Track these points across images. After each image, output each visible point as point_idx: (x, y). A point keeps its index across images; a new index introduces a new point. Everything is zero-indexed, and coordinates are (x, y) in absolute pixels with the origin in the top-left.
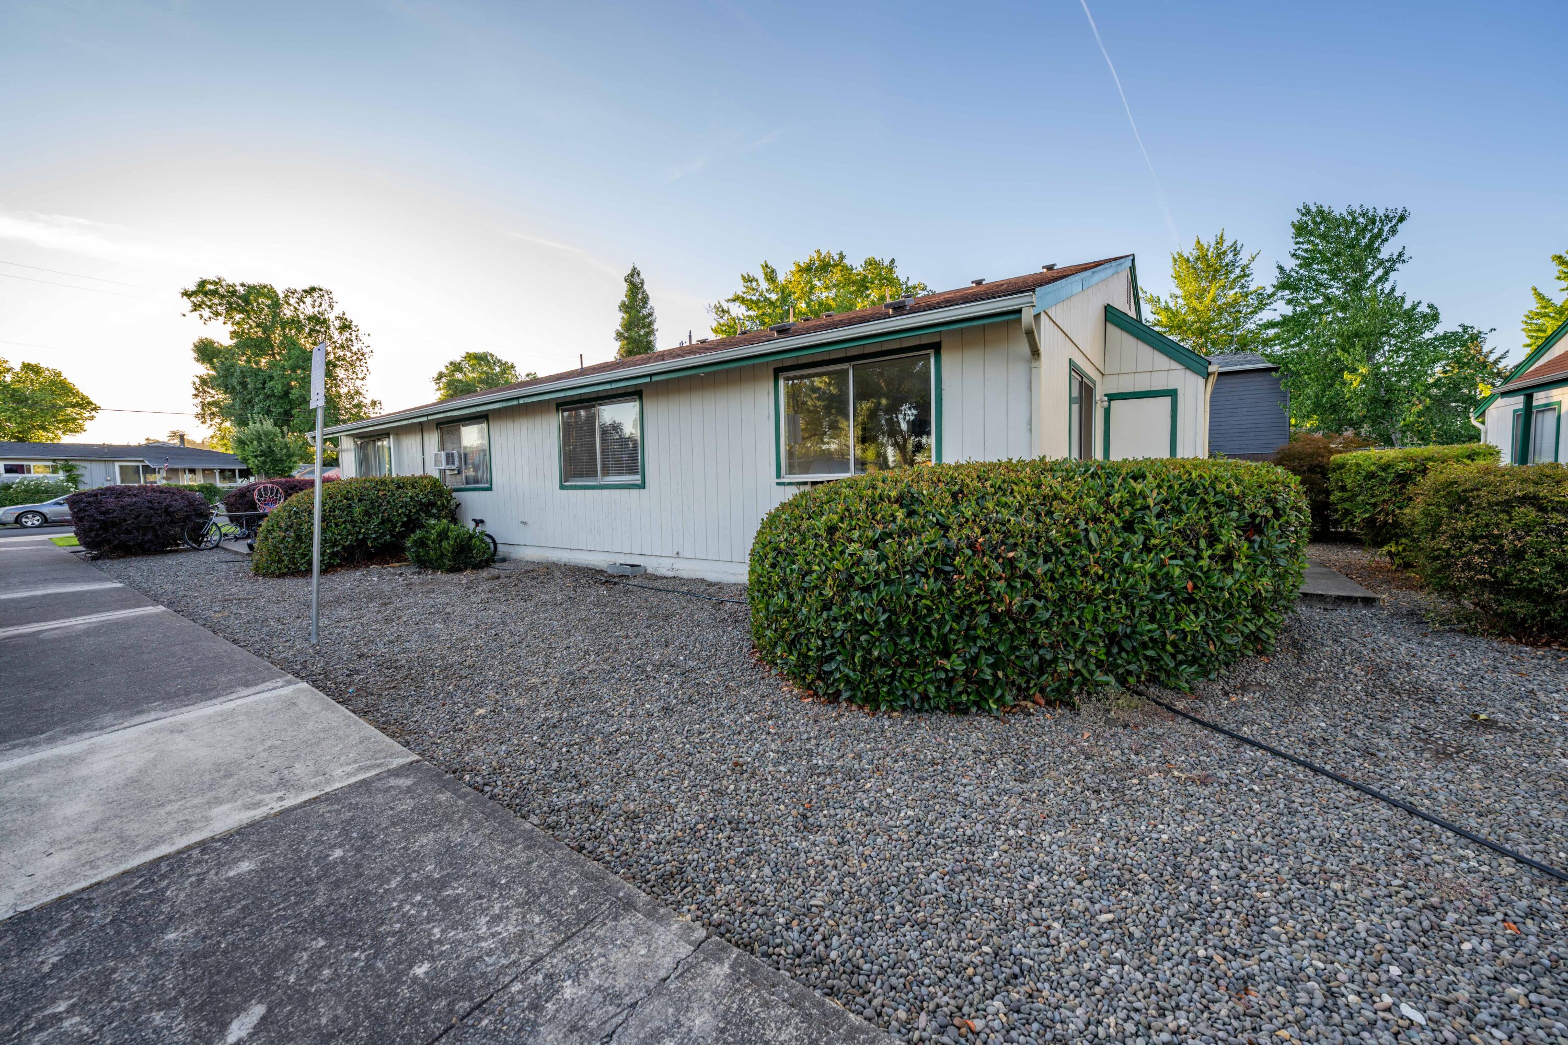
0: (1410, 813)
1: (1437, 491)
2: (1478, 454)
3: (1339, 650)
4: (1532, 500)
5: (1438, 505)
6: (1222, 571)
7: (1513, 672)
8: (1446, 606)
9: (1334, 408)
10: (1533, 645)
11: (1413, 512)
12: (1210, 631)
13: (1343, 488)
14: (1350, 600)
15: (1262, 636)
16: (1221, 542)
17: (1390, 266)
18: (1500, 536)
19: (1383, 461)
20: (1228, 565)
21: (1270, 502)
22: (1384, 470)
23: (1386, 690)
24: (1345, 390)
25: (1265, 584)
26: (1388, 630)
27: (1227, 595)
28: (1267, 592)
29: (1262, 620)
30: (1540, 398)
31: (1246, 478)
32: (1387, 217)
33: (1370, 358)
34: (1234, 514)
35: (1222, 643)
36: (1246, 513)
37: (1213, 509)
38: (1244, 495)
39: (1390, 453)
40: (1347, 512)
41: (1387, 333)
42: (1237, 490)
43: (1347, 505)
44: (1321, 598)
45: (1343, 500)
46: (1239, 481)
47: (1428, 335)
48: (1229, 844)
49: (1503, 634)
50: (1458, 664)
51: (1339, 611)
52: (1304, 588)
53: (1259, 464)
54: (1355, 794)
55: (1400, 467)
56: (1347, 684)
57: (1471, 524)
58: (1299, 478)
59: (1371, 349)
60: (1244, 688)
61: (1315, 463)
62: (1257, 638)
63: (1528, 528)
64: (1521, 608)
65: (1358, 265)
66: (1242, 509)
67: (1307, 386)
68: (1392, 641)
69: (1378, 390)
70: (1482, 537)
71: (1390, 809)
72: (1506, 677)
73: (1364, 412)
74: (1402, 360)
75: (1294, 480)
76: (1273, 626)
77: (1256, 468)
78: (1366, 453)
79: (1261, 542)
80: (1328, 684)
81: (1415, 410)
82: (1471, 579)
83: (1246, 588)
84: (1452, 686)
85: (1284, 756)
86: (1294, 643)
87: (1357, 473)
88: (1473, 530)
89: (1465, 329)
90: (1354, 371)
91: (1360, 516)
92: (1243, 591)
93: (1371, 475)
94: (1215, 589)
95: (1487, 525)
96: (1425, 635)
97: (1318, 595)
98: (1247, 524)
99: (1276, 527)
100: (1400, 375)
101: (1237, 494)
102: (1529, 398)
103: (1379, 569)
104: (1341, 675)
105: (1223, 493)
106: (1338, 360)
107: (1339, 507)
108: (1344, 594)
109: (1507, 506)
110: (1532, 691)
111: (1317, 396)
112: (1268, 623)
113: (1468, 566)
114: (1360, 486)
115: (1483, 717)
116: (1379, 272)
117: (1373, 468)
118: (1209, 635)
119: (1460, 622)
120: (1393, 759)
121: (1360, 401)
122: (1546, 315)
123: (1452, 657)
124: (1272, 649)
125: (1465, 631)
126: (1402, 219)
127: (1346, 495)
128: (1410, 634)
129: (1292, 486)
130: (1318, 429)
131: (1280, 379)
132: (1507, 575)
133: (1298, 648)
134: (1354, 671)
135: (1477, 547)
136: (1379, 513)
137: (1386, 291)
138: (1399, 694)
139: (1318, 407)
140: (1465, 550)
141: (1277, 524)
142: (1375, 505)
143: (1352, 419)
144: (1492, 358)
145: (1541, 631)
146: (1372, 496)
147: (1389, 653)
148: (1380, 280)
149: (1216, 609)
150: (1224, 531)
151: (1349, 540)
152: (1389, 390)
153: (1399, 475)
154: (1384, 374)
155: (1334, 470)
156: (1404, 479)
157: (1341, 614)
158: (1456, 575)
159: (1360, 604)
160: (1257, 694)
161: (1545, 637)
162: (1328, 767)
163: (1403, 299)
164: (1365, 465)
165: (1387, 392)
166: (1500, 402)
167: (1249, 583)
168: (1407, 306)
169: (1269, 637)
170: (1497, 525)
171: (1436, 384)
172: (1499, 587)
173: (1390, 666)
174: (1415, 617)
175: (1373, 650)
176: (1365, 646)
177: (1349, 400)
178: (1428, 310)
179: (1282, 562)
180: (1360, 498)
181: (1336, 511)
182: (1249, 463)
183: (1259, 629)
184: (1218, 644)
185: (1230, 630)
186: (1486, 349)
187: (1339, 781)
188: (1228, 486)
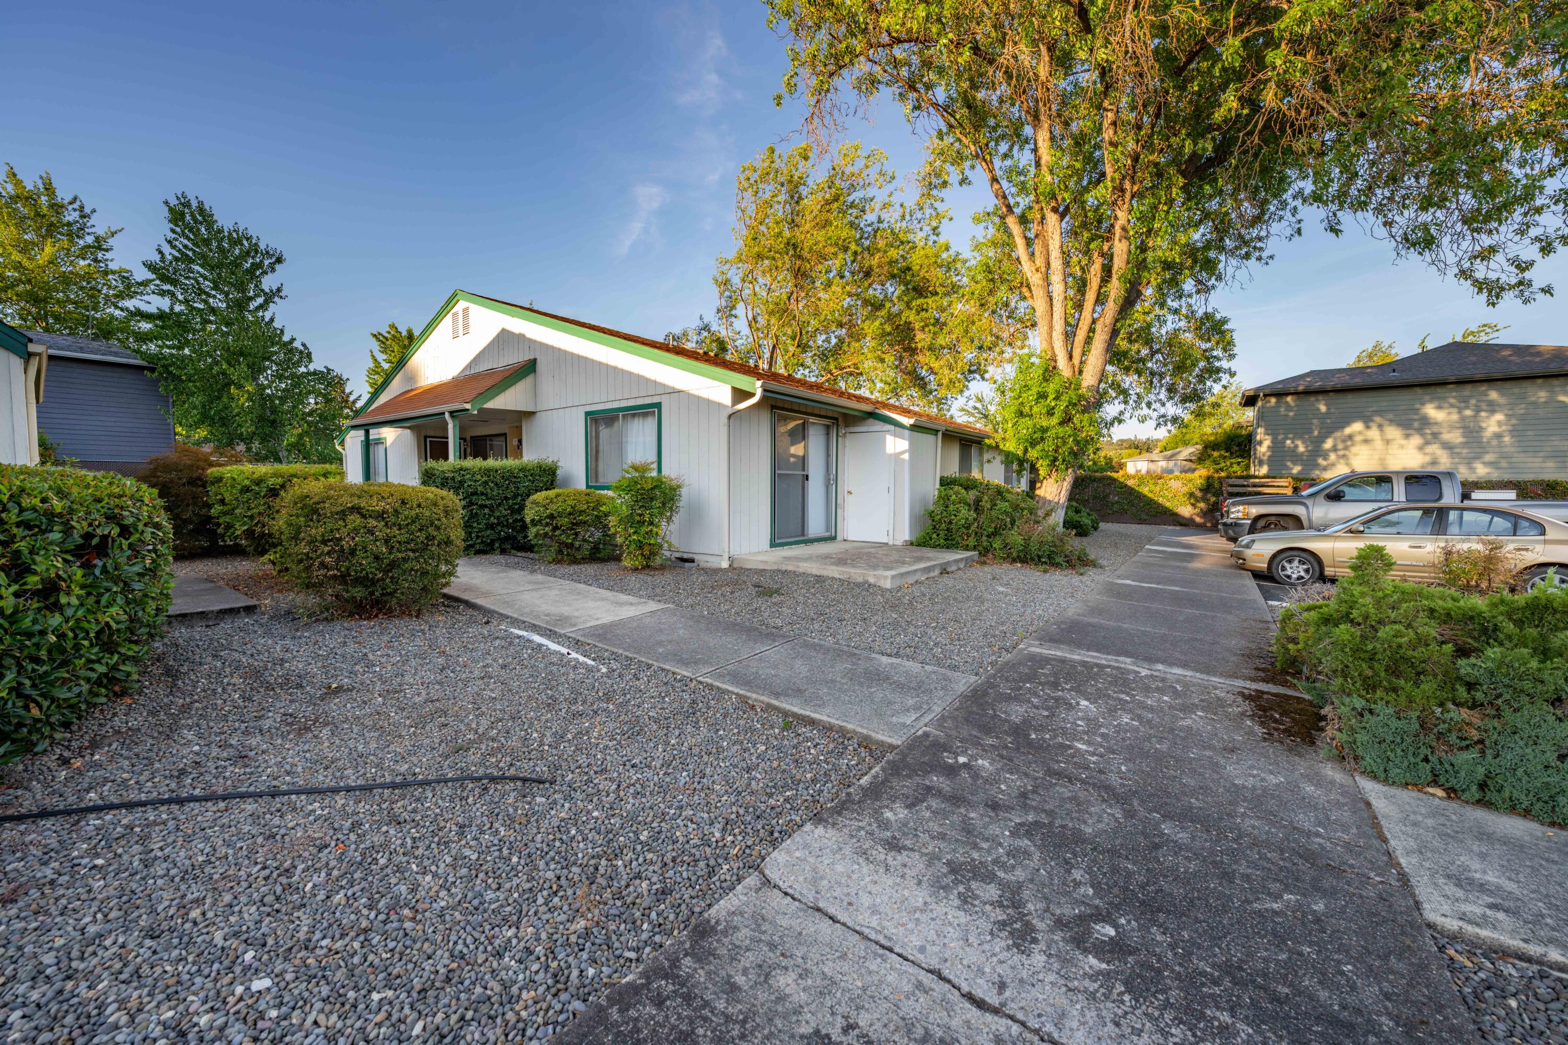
0: (273, 796)
1: (296, 503)
2: (330, 473)
3: (219, 664)
4: (356, 509)
5: (298, 516)
6: (39, 610)
7: (355, 643)
8: (313, 600)
9: (224, 422)
10: (369, 618)
11: (280, 523)
12: (28, 691)
13: (222, 502)
14: (232, 612)
15: (118, 675)
16: (35, 573)
17: (270, 297)
18: (340, 539)
19: (255, 476)
20: (52, 600)
21: (111, 518)
22: (257, 484)
23: (262, 690)
24: (234, 405)
25: (115, 615)
26: (268, 633)
27: (53, 639)
28: (118, 623)
29: (116, 657)
30: (374, 433)
31: (75, 491)
32: (267, 253)
33: (255, 379)
34: (56, 536)
35: (53, 700)
36: (76, 535)
37: (15, 530)
38: (71, 511)
39: (263, 469)
40: (229, 526)
41: (268, 359)
42: (58, 505)
43: (227, 519)
44: (202, 615)
45: (225, 513)
46: (61, 494)
47: (303, 369)
48: (49, 959)
49: (351, 615)
50: (320, 648)
51: (222, 625)
52: (172, 610)
53: (99, 474)
54: (222, 805)
55: (271, 481)
56: (225, 696)
57: (321, 530)
58: (155, 491)
59: (256, 370)
60: (94, 745)
61: (195, 475)
62: (113, 680)
63: (356, 530)
64: (358, 592)
65: (242, 288)
66: (68, 530)
67: (193, 394)
68: (270, 642)
69: (264, 409)
70: (329, 540)
71: (256, 801)
72: (351, 648)
73: (253, 428)
74: (283, 386)
75: (149, 493)
76: (135, 660)
77: (95, 478)
78: (241, 468)
79: (104, 566)
80: (205, 704)
81: (295, 432)
82: (325, 576)
83: (85, 625)
84: (314, 669)
85: (143, 804)
86: (168, 672)
87: (233, 486)
88: (323, 535)
89: (329, 370)
90: (240, 387)
91: (240, 529)
92: (82, 629)
93: (246, 490)
94: (29, 635)
95: (332, 531)
96: (297, 630)
97: (198, 613)
98: (78, 547)
99: (125, 547)
100: (283, 400)
101: (58, 510)
102: (367, 432)
103: (266, 577)
104: (220, 690)
105: (34, 509)
106: (224, 373)
107: (221, 521)
108: (227, 606)
109: (343, 514)
110: (365, 655)
111: (204, 407)
112: (125, 659)
113: (323, 565)
114: (236, 499)
115: (334, 686)
116: (260, 300)
117: (247, 482)
118: (28, 697)
119: (322, 612)
120: (263, 752)
121: (249, 418)
122: (377, 373)
123: (316, 643)
124: (137, 686)
125: (326, 619)
126: (279, 260)
127: (226, 508)
128: (285, 631)
129: (146, 500)
130: (206, 440)
131: (158, 381)
132: (348, 569)
133: (172, 674)
134: (233, 681)
135: (327, 549)
136: (256, 525)
137: (267, 320)
138: (273, 689)
139: (205, 418)
140: (319, 552)
141: (125, 544)
142: (252, 517)
143: (242, 434)
144: (352, 398)
145: (372, 607)
146: (249, 509)
147: (266, 654)
148: (261, 307)
149: (36, 660)
150: (38, 559)
151: (236, 552)
152: (274, 410)
153: (271, 490)
154: (268, 395)
155: (212, 483)
156: (273, 492)
157: (226, 626)
158: (315, 574)
159: (243, 613)
160: (114, 746)
161: (375, 611)
162: (197, 792)
163: (282, 331)
164: (239, 479)
165: (272, 413)
166: (353, 433)
167: (90, 617)
168: (286, 338)
169: (129, 674)
170: (338, 530)
171: (311, 414)
172: (343, 578)
173: (266, 666)
174: (289, 616)
175: (252, 655)
176: (244, 653)
177: (238, 415)
178: (301, 348)
179: (137, 586)
180: (237, 511)
181: (219, 525)
182: (84, 472)
183: (115, 668)
184: (46, 704)
185: (65, 681)
186: (347, 391)
187: (207, 800)
188: (44, 501)
